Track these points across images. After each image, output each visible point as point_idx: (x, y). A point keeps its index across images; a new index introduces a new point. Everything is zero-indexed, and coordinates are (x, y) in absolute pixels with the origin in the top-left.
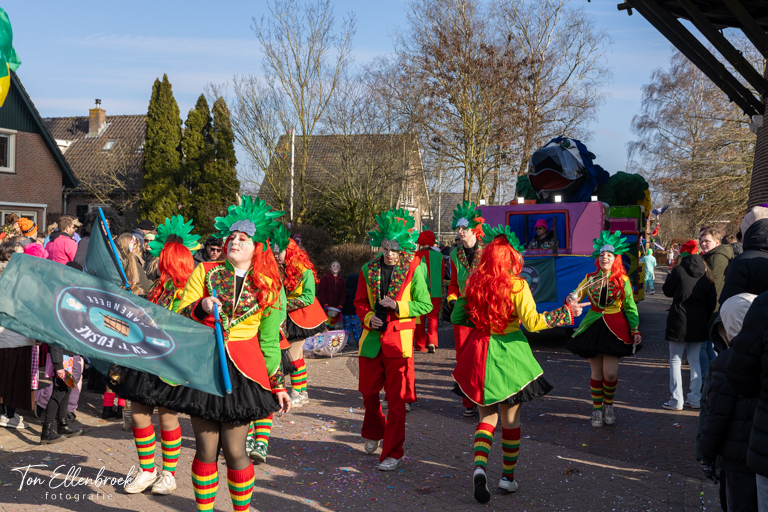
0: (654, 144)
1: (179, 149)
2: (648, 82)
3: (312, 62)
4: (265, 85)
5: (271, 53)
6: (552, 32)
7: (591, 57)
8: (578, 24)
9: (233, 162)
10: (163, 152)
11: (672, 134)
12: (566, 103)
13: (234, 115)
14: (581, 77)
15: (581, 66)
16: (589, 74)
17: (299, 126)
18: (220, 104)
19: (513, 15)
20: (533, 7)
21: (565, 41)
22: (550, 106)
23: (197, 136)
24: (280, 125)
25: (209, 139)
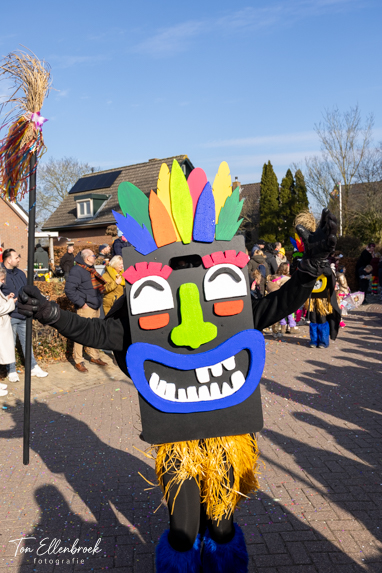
1: (278, 199)
3: (349, 144)
4: (322, 160)
5: (325, 142)
9: (307, 204)
10: (270, 201)
13: (306, 178)
17: (343, 181)
18: (299, 173)
23: (287, 191)
24: (331, 181)
25: (294, 192)
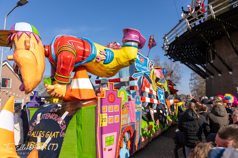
0: (193, 83)
2: (191, 73)
6: (173, 66)
7: (180, 70)
8: (177, 65)
11: (196, 81)
12: (176, 78)
14: (178, 73)
15: (178, 72)
16: (180, 73)
19: (166, 64)
20: (169, 63)
21: (175, 68)
22: (174, 78)
